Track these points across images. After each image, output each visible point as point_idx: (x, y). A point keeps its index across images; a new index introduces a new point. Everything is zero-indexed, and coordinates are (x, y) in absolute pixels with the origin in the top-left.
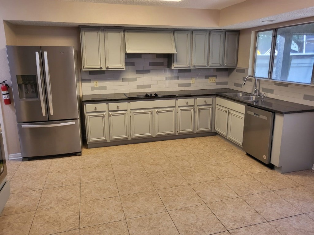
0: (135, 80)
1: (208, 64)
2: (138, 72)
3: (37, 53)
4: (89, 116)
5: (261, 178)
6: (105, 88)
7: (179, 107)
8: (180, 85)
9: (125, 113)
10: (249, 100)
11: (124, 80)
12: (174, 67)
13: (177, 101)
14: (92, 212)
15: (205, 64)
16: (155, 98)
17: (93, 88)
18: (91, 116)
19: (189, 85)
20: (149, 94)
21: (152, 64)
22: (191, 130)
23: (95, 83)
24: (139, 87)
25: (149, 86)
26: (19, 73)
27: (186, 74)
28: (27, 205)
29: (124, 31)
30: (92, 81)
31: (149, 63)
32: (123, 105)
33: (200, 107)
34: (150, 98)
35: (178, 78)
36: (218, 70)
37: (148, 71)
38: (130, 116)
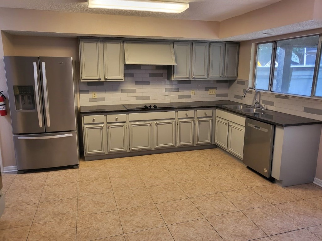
0: (134, 91)
1: (208, 75)
2: (137, 83)
3: (35, 64)
4: (87, 128)
5: (262, 192)
6: (103, 99)
7: (179, 119)
8: (180, 97)
9: (124, 125)
10: (249, 112)
11: (123, 91)
12: (174, 79)
13: (176, 113)
14: (89, 226)
15: (205, 76)
16: (155, 110)
17: (91, 100)
18: (89, 128)
19: (189, 97)
20: (148, 106)
21: (151, 75)
22: (191, 143)
23: (93, 95)
24: (138, 98)
25: (148, 98)
26: (16, 84)
27: (186, 85)
28: (22, 220)
29: (123, 42)
30: (90, 93)
31: (148, 75)
32: (122, 117)
33: (200, 119)
34: (149, 110)
35: (177, 90)
36: (219, 81)
37: (147, 83)
38: (129, 128)
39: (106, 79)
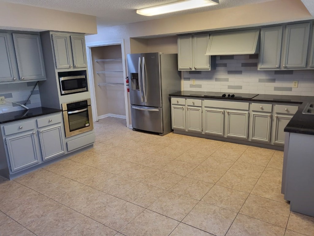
0: (227, 80)
1: (307, 64)
2: (230, 72)
4: (173, 107)
6: (200, 86)
8: (276, 89)
9: (199, 109)
11: (217, 80)
12: (260, 69)
15: (303, 65)
17: (192, 86)
18: (175, 108)
19: (290, 89)
20: (231, 95)
21: (245, 65)
23: (193, 82)
24: (230, 87)
25: (240, 87)
29: (210, 35)
30: (191, 80)
31: (241, 64)
34: (226, 99)
35: (273, 80)
37: (239, 72)
38: (202, 112)
39: (195, 69)
